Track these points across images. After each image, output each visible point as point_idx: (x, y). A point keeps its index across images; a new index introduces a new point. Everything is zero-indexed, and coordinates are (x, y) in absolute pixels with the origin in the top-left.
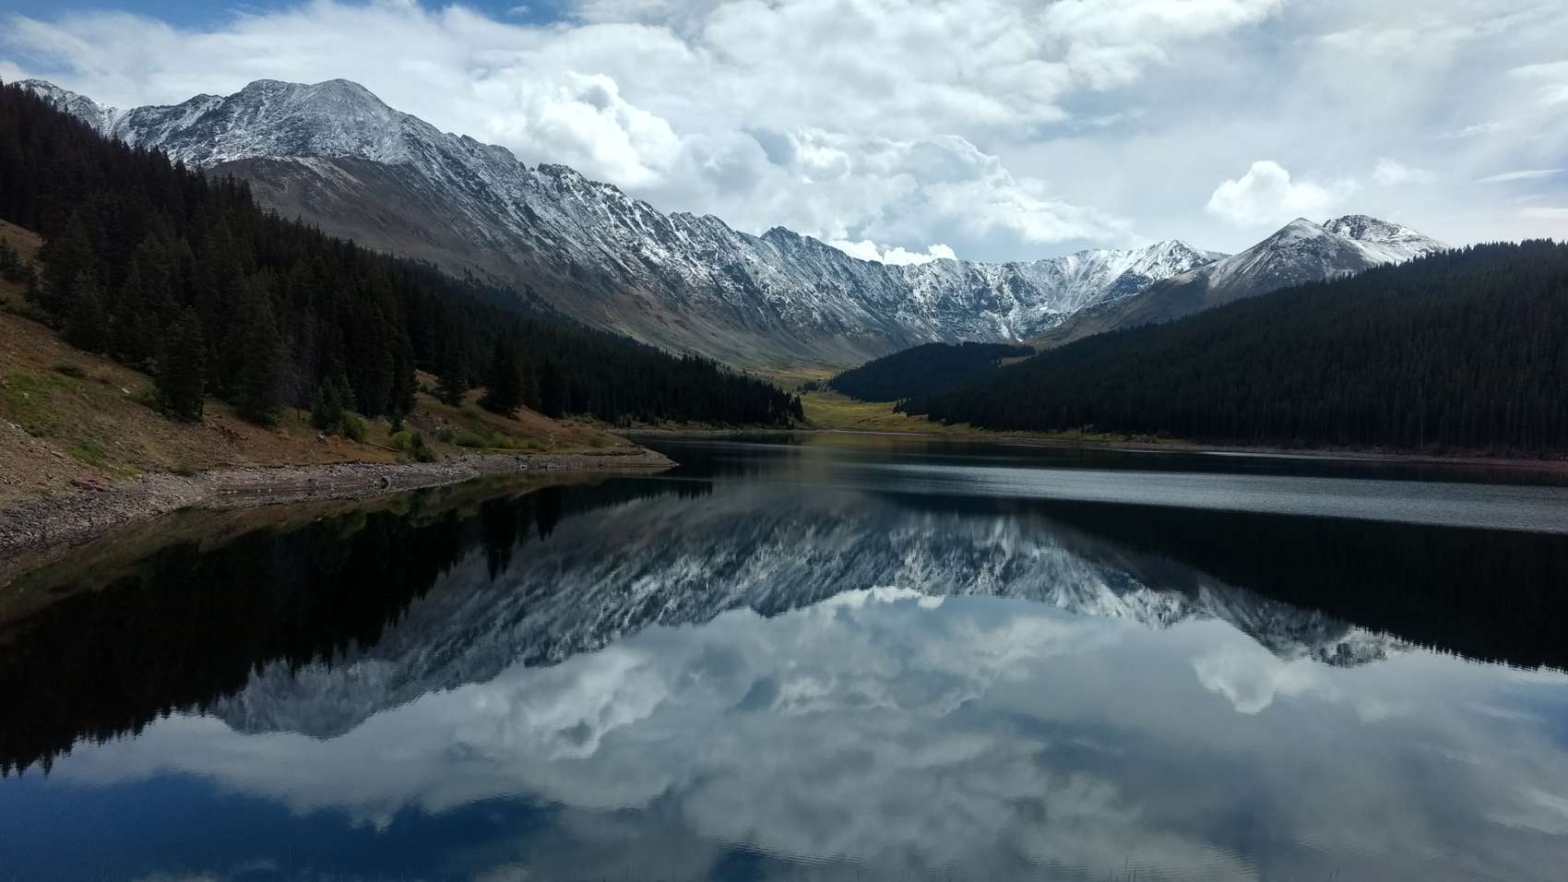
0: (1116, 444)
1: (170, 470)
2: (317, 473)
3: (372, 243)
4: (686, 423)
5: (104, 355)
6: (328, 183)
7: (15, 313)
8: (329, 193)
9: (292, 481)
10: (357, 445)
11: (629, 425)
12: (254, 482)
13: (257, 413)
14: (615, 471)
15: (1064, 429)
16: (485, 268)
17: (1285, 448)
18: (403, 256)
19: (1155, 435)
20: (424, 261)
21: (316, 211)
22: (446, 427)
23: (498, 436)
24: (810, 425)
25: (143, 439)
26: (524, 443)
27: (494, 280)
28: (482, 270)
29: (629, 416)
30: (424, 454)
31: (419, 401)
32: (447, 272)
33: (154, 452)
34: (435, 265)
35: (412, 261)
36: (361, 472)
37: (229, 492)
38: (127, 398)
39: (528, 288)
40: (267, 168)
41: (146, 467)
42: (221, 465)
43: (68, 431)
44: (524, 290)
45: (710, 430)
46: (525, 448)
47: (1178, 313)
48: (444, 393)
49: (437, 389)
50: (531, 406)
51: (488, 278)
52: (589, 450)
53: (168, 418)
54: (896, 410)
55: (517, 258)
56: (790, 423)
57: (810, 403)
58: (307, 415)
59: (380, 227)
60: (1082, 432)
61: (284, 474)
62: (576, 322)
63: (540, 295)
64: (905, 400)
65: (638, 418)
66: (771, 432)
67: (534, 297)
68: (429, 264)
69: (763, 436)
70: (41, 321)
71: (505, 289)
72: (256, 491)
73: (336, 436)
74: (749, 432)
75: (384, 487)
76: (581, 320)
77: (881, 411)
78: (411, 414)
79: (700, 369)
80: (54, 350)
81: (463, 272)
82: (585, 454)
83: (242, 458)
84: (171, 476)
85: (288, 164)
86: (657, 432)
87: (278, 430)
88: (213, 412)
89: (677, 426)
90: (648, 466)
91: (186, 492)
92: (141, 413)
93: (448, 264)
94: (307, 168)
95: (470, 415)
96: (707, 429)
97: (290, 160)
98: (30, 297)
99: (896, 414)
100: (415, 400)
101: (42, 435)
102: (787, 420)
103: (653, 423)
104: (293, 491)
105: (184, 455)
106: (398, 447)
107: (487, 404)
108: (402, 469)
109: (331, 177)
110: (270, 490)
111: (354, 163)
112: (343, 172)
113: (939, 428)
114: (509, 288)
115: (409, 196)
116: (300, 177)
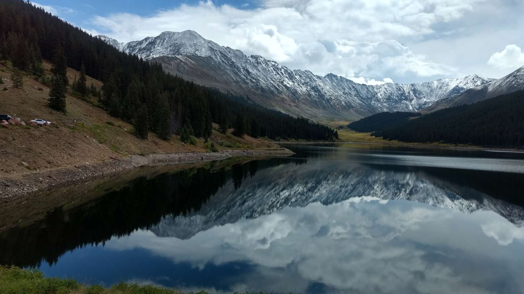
0: (452, 147)
1: (138, 154)
2: (182, 155)
3: (198, 82)
4: (298, 140)
5: (120, 118)
6: (185, 63)
7: (95, 106)
8: (185, 66)
9: (175, 158)
10: (194, 147)
11: (279, 140)
12: (163, 158)
13: (164, 137)
14: (275, 155)
15: (432, 142)
16: (234, 90)
18: (208, 86)
19: (467, 144)
20: (215, 88)
21: (181, 73)
22: (221, 141)
23: (238, 144)
24: (340, 140)
25: (130, 144)
26: (246, 146)
27: (237, 94)
28: (233, 90)
29: (279, 137)
30: (215, 149)
31: (213, 133)
32: (222, 91)
33: (133, 148)
34: (218, 89)
35: (211, 88)
36: (195, 155)
37: (155, 161)
38: (126, 132)
39: (247, 96)
40: (167, 59)
41: (132, 153)
42: (153, 152)
43: (109, 142)
44: (246, 97)
45: (306, 142)
46: (246, 148)
47: (476, 101)
48: (221, 130)
49: (219, 129)
50: (248, 134)
51: (235, 93)
52: (266, 148)
53: (138, 138)
54: (371, 135)
55: (244, 86)
56: (334, 140)
57: (341, 133)
58: (179, 137)
59: (201, 77)
60: (439, 143)
61: (172, 156)
62: (262, 107)
63: (251, 98)
64: (374, 132)
65: (282, 138)
66: (327, 143)
67: (249, 99)
68: (216, 88)
69: (324, 144)
70: (102, 108)
71: (240, 96)
72: (163, 161)
73: (188, 144)
74: (320, 142)
75: (202, 160)
76: (264, 106)
77: (366, 136)
78: (211, 137)
79: (303, 122)
80: (106, 117)
81: (227, 91)
82: (265, 150)
83: (159, 151)
84: (138, 156)
85: (173, 58)
86: (289, 142)
87: (170, 141)
88: (151, 136)
89: (295, 141)
90: (285, 154)
91: (143, 161)
92: (130, 136)
93: (222, 89)
94: (179, 59)
95: (229, 137)
96: (305, 142)
97: (174, 56)
98: (99, 101)
99: (371, 137)
100: (212, 132)
101: (102, 143)
102: (332, 138)
103: (287, 140)
104: (175, 161)
105: (142, 150)
106: (207, 147)
107: (234, 134)
108: (208, 154)
109: (186, 61)
110: (168, 161)
111: (193, 57)
112: (190, 60)
113: (386, 141)
114: (241, 96)
115: (210, 67)
116: (176, 62)
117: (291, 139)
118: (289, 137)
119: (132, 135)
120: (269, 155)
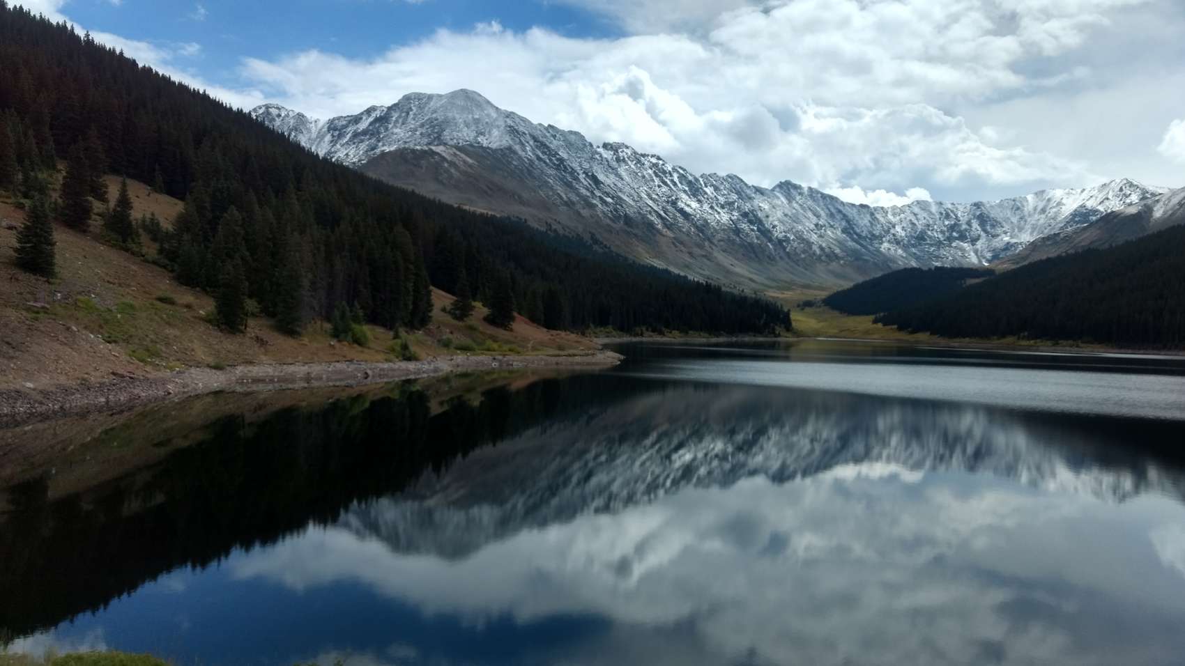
0: (1046, 351)
1: (209, 366)
2: (316, 369)
3: (479, 207)
4: (687, 333)
5: (198, 289)
6: (452, 164)
7: (148, 262)
8: (453, 170)
9: (295, 374)
10: (360, 349)
11: (642, 335)
12: (265, 375)
13: (288, 328)
14: (571, 368)
15: (1003, 336)
16: (561, 221)
18: (503, 214)
19: (1080, 341)
20: (517, 217)
21: (443, 184)
22: (450, 336)
23: (489, 343)
24: (798, 334)
25: (197, 345)
26: (506, 347)
27: (568, 230)
28: (559, 222)
29: (644, 328)
30: (409, 355)
31: (433, 318)
32: (534, 225)
33: (201, 353)
34: (526, 220)
35: (509, 218)
36: (352, 367)
37: (250, 381)
38: (198, 317)
39: (593, 235)
40: (411, 155)
41: (191, 364)
42: (247, 363)
43: (139, 340)
44: (589, 236)
46: (505, 351)
47: (1121, 239)
48: (457, 312)
49: (452, 309)
50: (533, 319)
51: (563, 228)
52: (557, 352)
53: (221, 331)
54: (875, 322)
55: (585, 213)
56: (777, 332)
57: (800, 320)
58: (328, 326)
59: (488, 194)
60: (1019, 339)
61: (291, 369)
62: (626, 259)
63: (601, 239)
65: (650, 329)
66: (761, 339)
67: (596, 241)
68: (521, 219)
70: (165, 267)
71: (575, 236)
72: (268, 381)
73: (345, 343)
74: (743, 339)
75: (366, 378)
76: (630, 257)
77: (863, 322)
78: (427, 327)
79: (709, 292)
80: (164, 285)
81: (545, 225)
82: (549, 355)
83: (263, 358)
84: (208, 370)
85: (425, 152)
86: (665, 339)
87: (301, 338)
88: (255, 327)
89: (680, 335)
91: (216, 380)
92: (202, 327)
93: (533, 218)
94: (437, 154)
95: (471, 328)
96: (704, 337)
97: (427, 149)
99: (875, 325)
102: (774, 329)
104: (293, 381)
105: (221, 356)
106: (393, 350)
107: (490, 320)
108: (386, 366)
109: (455, 160)
110: (276, 380)
111: (471, 149)
112: (463, 155)
113: (903, 336)
114: (578, 235)
115: (509, 171)
116: (432, 160)
117: (671, 333)
118: (667, 327)
119: (208, 325)
120: (555, 367)
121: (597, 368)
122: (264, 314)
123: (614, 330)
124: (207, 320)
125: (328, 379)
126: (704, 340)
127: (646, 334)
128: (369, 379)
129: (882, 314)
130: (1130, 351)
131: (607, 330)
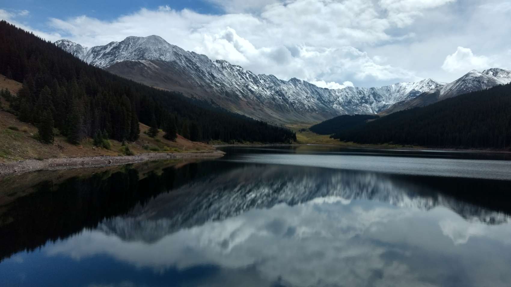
0: (399, 148)
1: (35, 159)
2: (86, 159)
3: (161, 87)
4: (253, 142)
5: (30, 123)
6: (149, 68)
7: (5, 111)
8: (149, 71)
9: (77, 162)
10: (107, 150)
11: (233, 143)
12: (62, 162)
13: (73, 141)
15: (383, 143)
17: (457, 149)
19: (412, 145)
20: (178, 92)
22: (148, 144)
23: (166, 147)
24: (299, 143)
25: (29, 149)
26: (173, 149)
27: (201, 98)
28: (197, 94)
29: (234, 141)
30: (129, 153)
31: (140, 137)
32: (186, 95)
33: (31, 153)
34: (182, 93)
35: (174, 92)
36: (103, 159)
37: (53, 165)
38: (31, 137)
39: (212, 100)
40: (130, 64)
41: (26, 158)
42: (54, 157)
44: (210, 100)
45: (261, 145)
46: (173, 151)
48: (151, 134)
49: (148, 132)
50: (186, 137)
51: (199, 97)
52: (196, 151)
53: (41, 143)
54: (331, 137)
55: (208, 90)
56: (290, 142)
57: (300, 137)
58: (92, 140)
59: (164, 81)
60: (389, 144)
61: (75, 159)
62: (226, 110)
63: (215, 102)
65: (237, 141)
66: (283, 145)
67: (213, 103)
68: (180, 93)
70: (13, 113)
71: (204, 100)
72: (63, 165)
73: (100, 148)
75: (110, 163)
77: (326, 138)
79: (262, 125)
80: (13, 122)
81: (191, 95)
83: (62, 155)
84: (35, 160)
85: (136, 62)
86: (243, 145)
87: (80, 146)
88: (57, 141)
89: (250, 143)
90: (214, 156)
91: (39, 165)
92: (32, 141)
93: (185, 92)
94: (142, 63)
95: (158, 141)
96: (260, 144)
99: (330, 139)
102: (289, 141)
103: (242, 143)
104: (76, 165)
105: (41, 154)
106: (121, 151)
107: (166, 137)
108: (118, 158)
109: (150, 66)
110: (68, 165)
111: (157, 61)
112: (153, 64)
113: (343, 143)
114: (205, 100)
115: (174, 71)
116: (139, 66)
117: (246, 142)
118: (244, 140)
119: (35, 140)
120: (195, 158)
121: (214, 158)
122: (62, 135)
123: (222, 141)
124: (34, 138)
125: (92, 164)
126: (260, 146)
127: (235, 143)
128: (111, 164)
129: (334, 134)
130: (432, 149)
131: (218, 141)
